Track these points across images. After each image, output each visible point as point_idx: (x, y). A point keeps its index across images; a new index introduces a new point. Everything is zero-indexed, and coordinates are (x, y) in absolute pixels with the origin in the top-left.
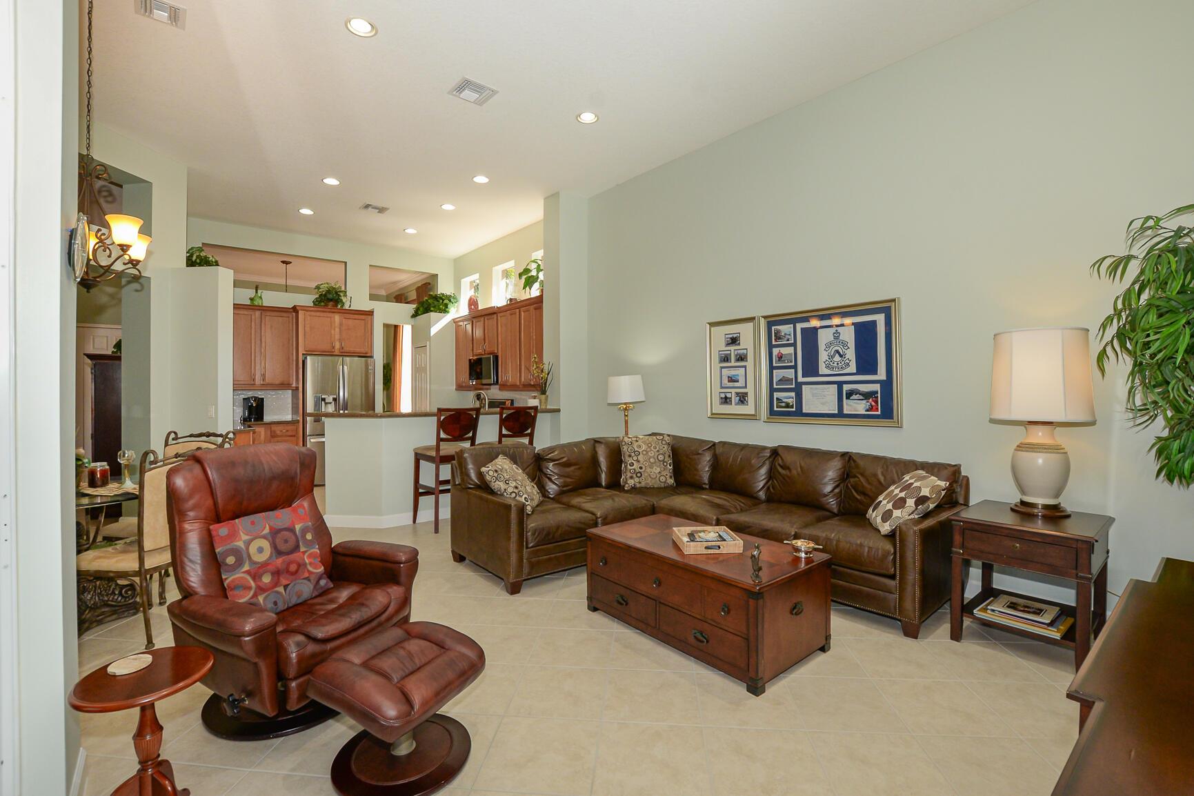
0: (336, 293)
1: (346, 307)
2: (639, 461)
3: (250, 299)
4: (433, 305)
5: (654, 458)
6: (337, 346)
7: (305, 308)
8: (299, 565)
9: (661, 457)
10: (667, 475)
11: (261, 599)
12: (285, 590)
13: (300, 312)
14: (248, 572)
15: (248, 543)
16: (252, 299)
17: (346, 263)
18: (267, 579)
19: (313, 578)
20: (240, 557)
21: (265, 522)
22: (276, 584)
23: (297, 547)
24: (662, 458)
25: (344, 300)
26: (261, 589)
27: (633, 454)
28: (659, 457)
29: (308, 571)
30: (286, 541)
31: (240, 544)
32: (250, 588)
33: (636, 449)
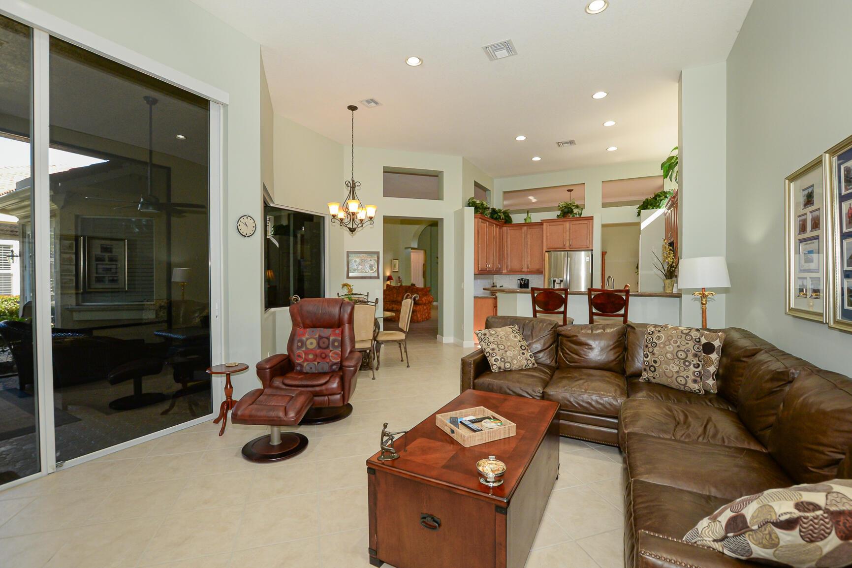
0: (571, 207)
2: (654, 354)
3: (524, 220)
5: (672, 354)
6: (568, 244)
7: (548, 221)
8: (326, 356)
9: (682, 355)
10: (687, 377)
11: (305, 364)
12: (318, 364)
13: (545, 224)
14: (303, 351)
15: (307, 339)
18: (311, 356)
19: (330, 363)
20: (303, 344)
21: (318, 332)
22: (315, 360)
23: (328, 347)
24: (684, 356)
26: (306, 360)
27: (650, 345)
28: (679, 354)
29: (330, 359)
30: (324, 343)
31: (304, 339)
32: (302, 358)
33: (655, 340)
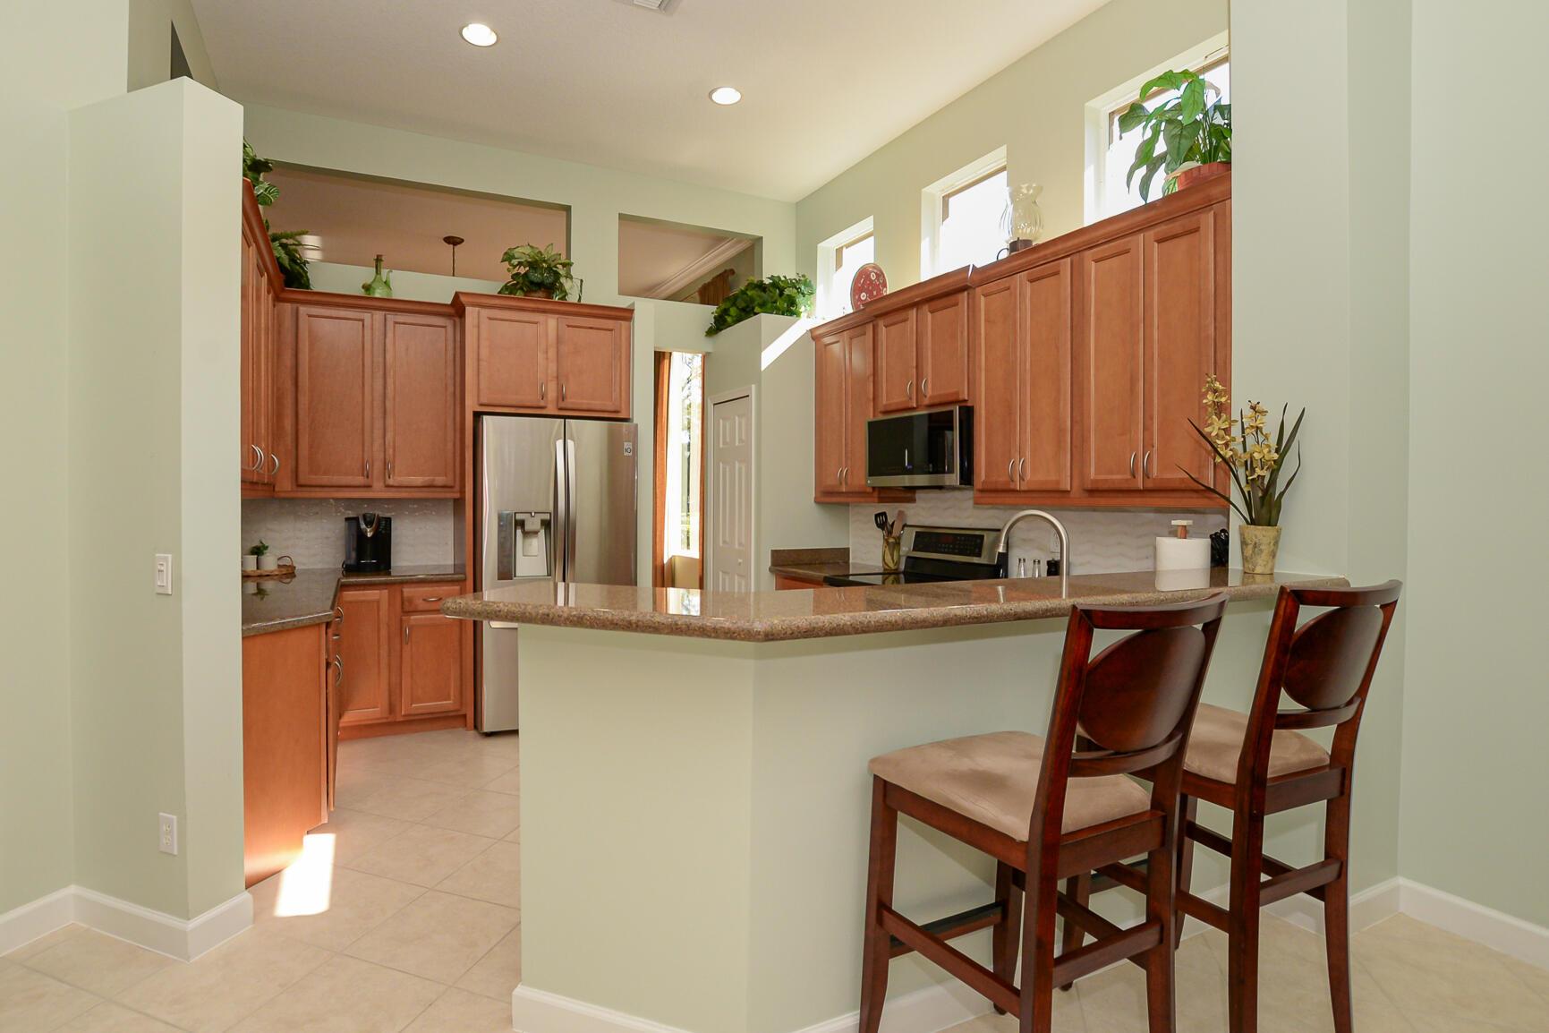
0: (549, 269)
1: (572, 298)
3: (363, 287)
4: (758, 301)
6: (552, 394)
7: (481, 300)
13: (468, 310)
16: (367, 288)
17: (567, 209)
25: (567, 284)
